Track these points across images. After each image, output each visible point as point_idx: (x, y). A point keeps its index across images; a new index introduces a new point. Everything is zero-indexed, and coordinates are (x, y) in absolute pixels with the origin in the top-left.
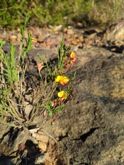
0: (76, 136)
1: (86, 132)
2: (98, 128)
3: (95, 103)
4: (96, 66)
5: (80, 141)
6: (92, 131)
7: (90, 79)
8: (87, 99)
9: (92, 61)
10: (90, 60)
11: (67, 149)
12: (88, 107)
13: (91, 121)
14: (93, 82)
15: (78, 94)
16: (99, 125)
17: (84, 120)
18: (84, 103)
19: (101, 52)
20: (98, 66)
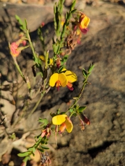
0: (82, 148)
1: (96, 145)
2: (116, 142)
3: (114, 105)
4: (115, 36)
5: (88, 156)
6: (107, 145)
7: (107, 62)
8: (102, 98)
9: (108, 28)
10: (105, 26)
11: (67, 161)
12: (103, 111)
13: (105, 131)
14: (112, 67)
15: (88, 89)
16: (117, 138)
17: (94, 128)
18: (97, 104)
19: (120, 11)
20: (118, 38)
